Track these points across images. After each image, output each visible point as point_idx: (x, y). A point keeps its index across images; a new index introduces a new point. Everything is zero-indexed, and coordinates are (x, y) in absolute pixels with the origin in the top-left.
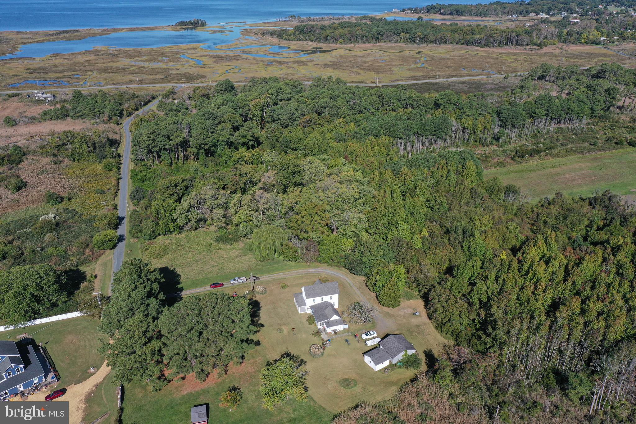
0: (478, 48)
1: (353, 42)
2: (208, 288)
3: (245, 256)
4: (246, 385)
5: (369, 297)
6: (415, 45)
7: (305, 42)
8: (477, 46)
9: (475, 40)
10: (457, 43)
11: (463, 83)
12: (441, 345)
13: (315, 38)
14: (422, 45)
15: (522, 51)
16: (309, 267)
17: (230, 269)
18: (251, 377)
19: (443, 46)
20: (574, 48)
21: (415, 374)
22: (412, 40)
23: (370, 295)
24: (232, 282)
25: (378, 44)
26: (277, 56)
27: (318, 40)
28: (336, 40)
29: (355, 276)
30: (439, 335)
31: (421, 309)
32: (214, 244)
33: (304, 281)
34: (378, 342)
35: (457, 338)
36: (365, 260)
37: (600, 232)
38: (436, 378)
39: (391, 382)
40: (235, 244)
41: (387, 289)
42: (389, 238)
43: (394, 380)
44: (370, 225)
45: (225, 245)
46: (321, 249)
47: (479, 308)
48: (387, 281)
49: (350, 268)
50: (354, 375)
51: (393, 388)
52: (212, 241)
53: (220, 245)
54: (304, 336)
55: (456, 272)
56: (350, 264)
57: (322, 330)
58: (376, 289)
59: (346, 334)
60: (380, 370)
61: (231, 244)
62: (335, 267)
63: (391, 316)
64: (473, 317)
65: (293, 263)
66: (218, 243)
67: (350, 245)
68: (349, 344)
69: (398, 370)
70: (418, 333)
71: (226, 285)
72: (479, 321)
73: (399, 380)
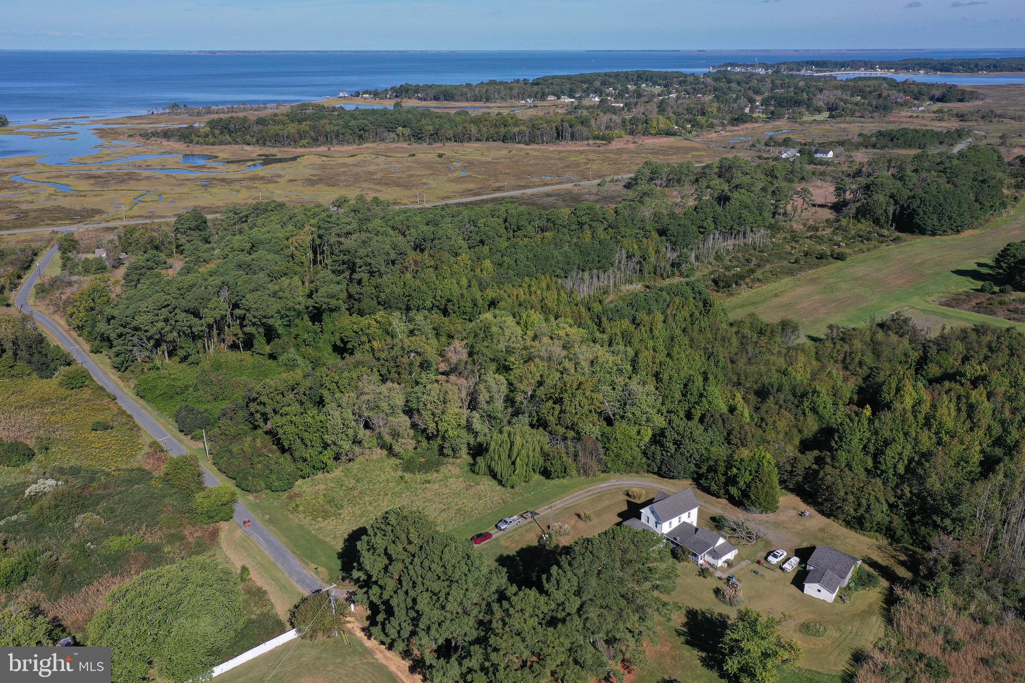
0: (522, 146)
1: (324, 144)
3: (478, 484)
4: (680, 671)
5: (721, 505)
6: (425, 145)
7: (237, 147)
8: (519, 143)
9: (514, 134)
10: (487, 140)
11: (548, 195)
12: (875, 548)
13: (254, 140)
14: (435, 145)
15: (586, 148)
16: (594, 481)
17: (476, 509)
18: (673, 658)
19: (466, 144)
20: (649, 141)
21: (880, 592)
22: (418, 136)
23: (719, 503)
24: (503, 527)
25: (365, 145)
26: (205, 170)
27: (262, 141)
28: (294, 140)
29: (673, 480)
30: (858, 535)
31: (803, 507)
32: (407, 476)
33: (607, 503)
34: (800, 563)
35: (889, 532)
36: (688, 452)
37: (930, 365)
38: (929, 587)
39: (864, 611)
40: (444, 470)
41: (760, 485)
42: (697, 414)
43: (865, 607)
44: (663, 400)
45: (428, 474)
46: (608, 450)
47: (897, 486)
48: (754, 473)
49: (664, 469)
50: (811, 616)
51: (874, 619)
52: (400, 473)
53: (419, 477)
54: (688, 580)
55: (836, 442)
56: (662, 463)
57: (708, 566)
58: (733, 491)
59: (744, 564)
60: (835, 600)
61: (438, 471)
62: (634, 474)
63: (776, 525)
64: (892, 500)
65: (565, 481)
66: (414, 474)
67: (647, 434)
68: (762, 576)
69: (856, 593)
70: (832, 539)
71: (495, 534)
72: (904, 503)
73: (870, 606)
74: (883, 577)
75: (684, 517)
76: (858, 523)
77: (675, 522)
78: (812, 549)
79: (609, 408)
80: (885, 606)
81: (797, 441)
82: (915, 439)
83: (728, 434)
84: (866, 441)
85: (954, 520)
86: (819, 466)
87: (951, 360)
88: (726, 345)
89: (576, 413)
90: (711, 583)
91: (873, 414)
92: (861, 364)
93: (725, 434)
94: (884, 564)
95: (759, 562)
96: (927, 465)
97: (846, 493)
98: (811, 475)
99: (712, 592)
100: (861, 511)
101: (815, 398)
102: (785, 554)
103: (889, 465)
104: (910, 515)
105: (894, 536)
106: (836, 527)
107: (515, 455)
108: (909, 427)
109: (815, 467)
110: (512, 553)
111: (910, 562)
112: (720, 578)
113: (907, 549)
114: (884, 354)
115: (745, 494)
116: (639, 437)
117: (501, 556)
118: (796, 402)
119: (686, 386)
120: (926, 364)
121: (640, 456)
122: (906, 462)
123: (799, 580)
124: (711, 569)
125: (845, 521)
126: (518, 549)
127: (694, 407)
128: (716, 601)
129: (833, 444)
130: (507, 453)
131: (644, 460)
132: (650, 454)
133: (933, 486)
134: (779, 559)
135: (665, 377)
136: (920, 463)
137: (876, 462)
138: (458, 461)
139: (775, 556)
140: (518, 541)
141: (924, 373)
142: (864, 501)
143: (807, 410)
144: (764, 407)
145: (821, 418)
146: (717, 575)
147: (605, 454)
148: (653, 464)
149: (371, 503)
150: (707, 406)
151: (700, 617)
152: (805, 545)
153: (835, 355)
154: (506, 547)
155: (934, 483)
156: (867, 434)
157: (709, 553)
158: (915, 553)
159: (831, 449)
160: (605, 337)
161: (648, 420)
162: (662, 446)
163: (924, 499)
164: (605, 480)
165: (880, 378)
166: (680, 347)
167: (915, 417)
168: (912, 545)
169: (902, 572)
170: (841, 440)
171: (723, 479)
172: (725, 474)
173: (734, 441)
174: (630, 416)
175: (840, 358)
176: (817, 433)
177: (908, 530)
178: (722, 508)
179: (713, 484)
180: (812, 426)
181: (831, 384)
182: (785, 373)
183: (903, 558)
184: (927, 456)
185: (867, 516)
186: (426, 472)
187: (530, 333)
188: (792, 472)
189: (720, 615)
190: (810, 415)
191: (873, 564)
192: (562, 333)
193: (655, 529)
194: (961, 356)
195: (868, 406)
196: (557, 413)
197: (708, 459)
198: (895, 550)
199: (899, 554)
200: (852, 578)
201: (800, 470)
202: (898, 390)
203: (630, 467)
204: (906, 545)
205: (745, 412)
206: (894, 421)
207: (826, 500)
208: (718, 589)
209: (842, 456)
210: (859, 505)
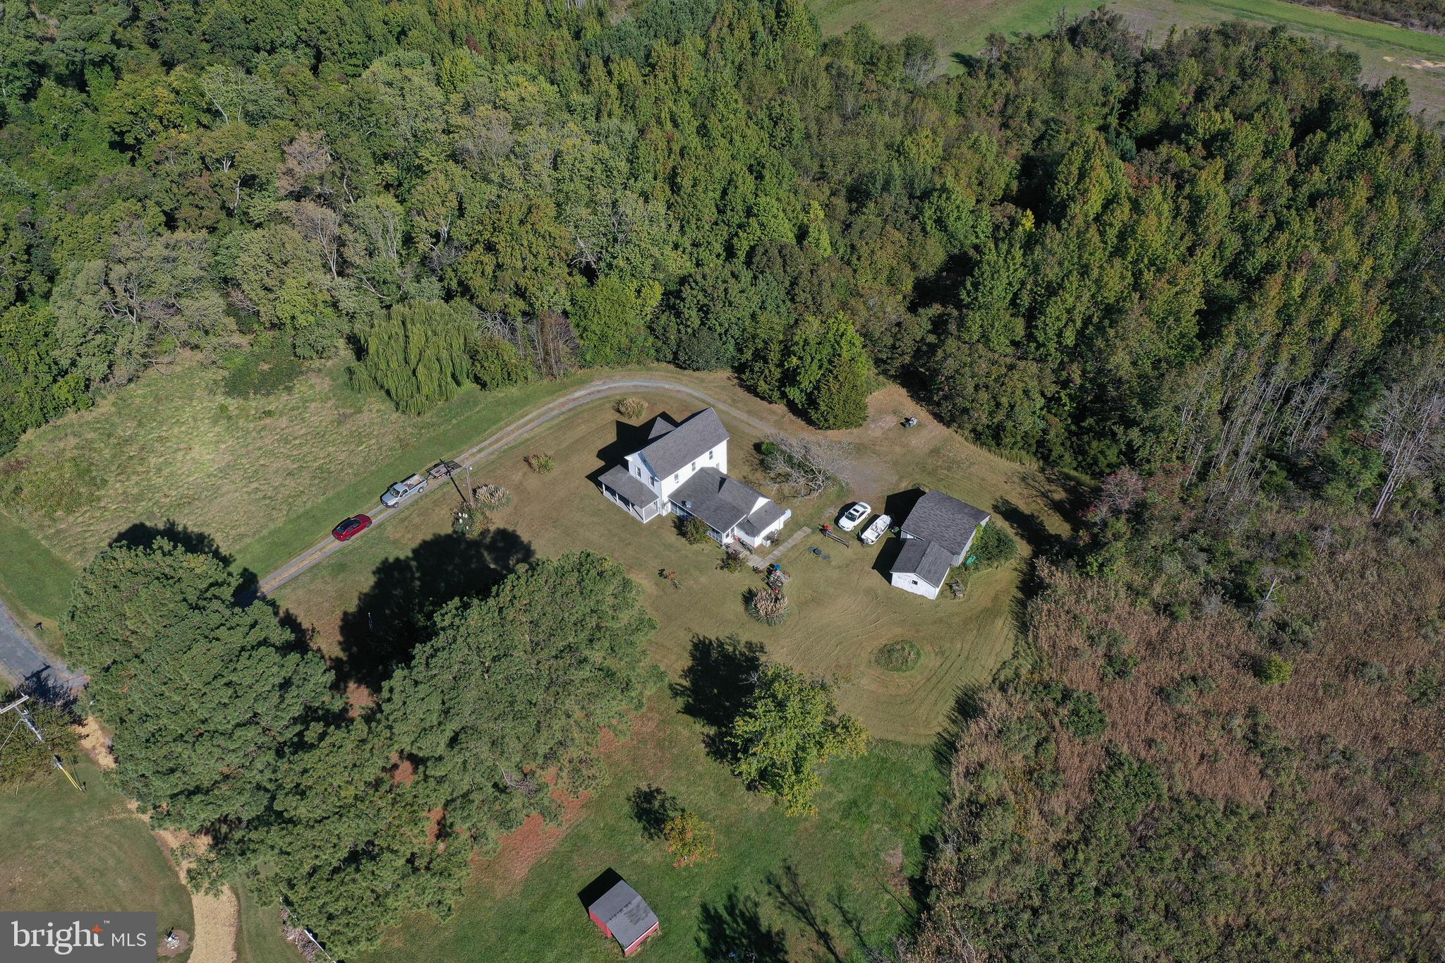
2: (334, 544)
3: (359, 411)
4: (667, 772)
5: (775, 418)
12: (1017, 480)
16: (565, 387)
17: (351, 465)
18: (659, 745)
21: (1016, 569)
23: (774, 413)
24: (391, 503)
29: (697, 374)
30: (992, 457)
31: (910, 407)
32: (233, 404)
33: (581, 430)
34: (891, 526)
35: (1042, 450)
36: (721, 325)
37: (1142, 110)
38: (1091, 564)
39: (987, 610)
40: (300, 387)
41: (834, 386)
42: (742, 246)
43: (986, 602)
44: (682, 227)
45: (271, 398)
46: (585, 329)
47: (1062, 365)
48: (826, 365)
49: (682, 356)
50: (898, 630)
51: (999, 623)
52: (220, 399)
53: (255, 403)
54: (703, 580)
55: (968, 293)
56: (679, 346)
57: (739, 548)
58: (793, 393)
59: (799, 535)
60: (941, 592)
61: (289, 389)
62: (633, 366)
63: (860, 449)
64: (1051, 389)
65: (513, 391)
66: (246, 399)
67: (655, 295)
68: (826, 557)
69: (976, 575)
70: (949, 469)
71: (378, 516)
72: (1069, 396)
73: (996, 598)
74: (1022, 537)
75: (703, 461)
76: (992, 436)
77: (686, 473)
78: (914, 495)
79: (587, 250)
80: (1020, 595)
81: (908, 286)
82: (1097, 281)
83: (794, 283)
84: (1017, 286)
85: (1144, 431)
86: (939, 336)
87: (1178, 96)
88: (810, 93)
89: (525, 269)
90: (740, 581)
91: (1037, 224)
92: (1030, 115)
93: (787, 283)
94: (1027, 512)
95: (823, 530)
96: (1112, 332)
97: (977, 387)
98: (925, 351)
99: (740, 598)
100: (1000, 416)
101: (942, 203)
102: (869, 510)
103: (1051, 333)
104: (1078, 416)
105: (1049, 456)
106: (960, 445)
107: (413, 361)
108: (1091, 254)
109: (932, 339)
110: (405, 553)
111: (1070, 502)
112: (756, 570)
113: (1068, 477)
114: (1071, 93)
115: (812, 401)
116: (640, 301)
117: (385, 562)
118: (913, 210)
119: (724, 193)
120: (1137, 109)
121: (644, 332)
122: (1079, 324)
123: (887, 560)
124: (744, 553)
125: (974, 430)
126: (415, 543)
127: (737, 234)
128: (745, 617)
129: (963, 295)
130: (401, 357)
131: (651, 339)
132: (659, 330)
133: (1117, 368)
134: (857, 522)
135: (686, 182)
136: (1100, 328)
137: (1029, 326)
138: (330, 363)
139: (852, 518)
140: (417, 527)
141: (1131, 125)
142: (1004, 400)
143: (929, 223)
144: (859, 222)
145: (951, 236)
146: (751, 564)
147: (582, 337)
148: (665, 347)
149: (160, 470)
150: (759, 233)
151: (714, 654)
152: (904, 486)
153: (990, 101)
154: (395, 542)
155: (1120, 361)
156: (1021, 273)
157: (741, 526)
158: (1079, 483)
159: (959, 305)
160: (588, 100)
161: (655, 267)
162: (678, 314)
163: (1102, 387)
164: (582, 383)
165: (1060, 145)
166: (726, 106)
167: (1102, 234)
168: (1075, 469)
169: (1056, 525)
170: (977, 290)
171: (777, 373)
172: (781, 365)
173: (802, 297)
174: (622, 263)
175: (996, 108)
176: (941, 270)
177: (1071, 447)
178: (778, 424)
179: (762, 383)
180: (934, 254)
181: (976, 164)
182: (898, 151)
183: (1059, 495)
184: (1112, 312)
185: (1009, 424)
186: (268, 394)
187: (456, 98)
188: (894, 347)
189: (749, 645)
190: (935, 235)
191: (1011, 514)
192: (511, 96)
193: (650, 486)
194: (1193, 87)
195: (1029, 212)
196: (489, 270)
197: (754, 337)
198: (1049, 480)
199: (1053, 488)
200: (971, 548)
201: (907, 344)
202: (1082, 175)
203: (624, 356)
204: (1066, 470)
205: (823, 238)
206: (1066, 246)
207: (946, 398)
208: (750, 591)
209: (975, 320)
210: (998, 405)
